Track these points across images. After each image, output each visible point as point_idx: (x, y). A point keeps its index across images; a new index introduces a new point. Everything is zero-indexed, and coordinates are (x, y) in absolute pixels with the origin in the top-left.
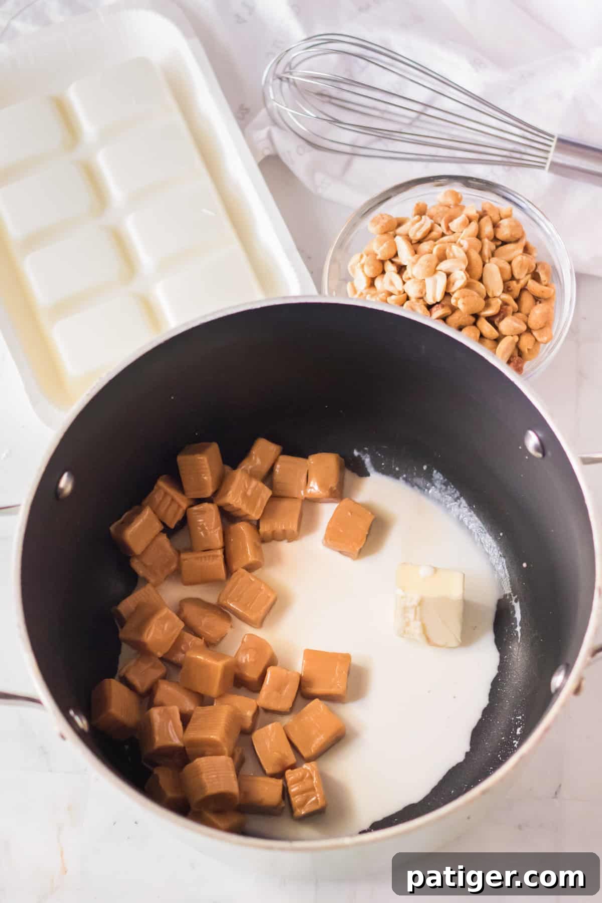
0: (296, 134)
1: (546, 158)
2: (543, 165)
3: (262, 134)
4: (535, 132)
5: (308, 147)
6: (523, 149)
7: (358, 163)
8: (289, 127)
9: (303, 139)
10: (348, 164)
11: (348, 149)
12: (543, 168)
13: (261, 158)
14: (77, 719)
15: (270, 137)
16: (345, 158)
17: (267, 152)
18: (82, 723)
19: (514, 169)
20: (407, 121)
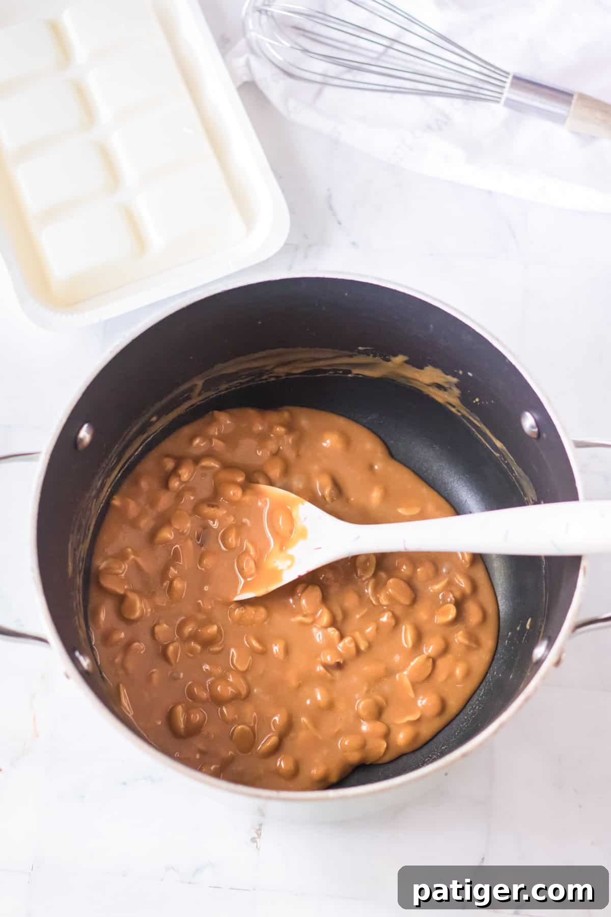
0: (273, 63)
1: (501, 93)
2: (498, 100)
3: (241, 61)
4: (492, 69)
5: (282, 75)
6: (480, 85)
7: (328, 91)
8: (265, 55)
9: (279, 68)
10: (319, 93)
11: (319, 78)
12: (498, 102)
13: (239, 83)
14: (81, 659)
15: (248, 65)
16: (317, 86)
17: (245, 79)
18: (85, 662)
19: (471, 102)
20: (375, 55)
